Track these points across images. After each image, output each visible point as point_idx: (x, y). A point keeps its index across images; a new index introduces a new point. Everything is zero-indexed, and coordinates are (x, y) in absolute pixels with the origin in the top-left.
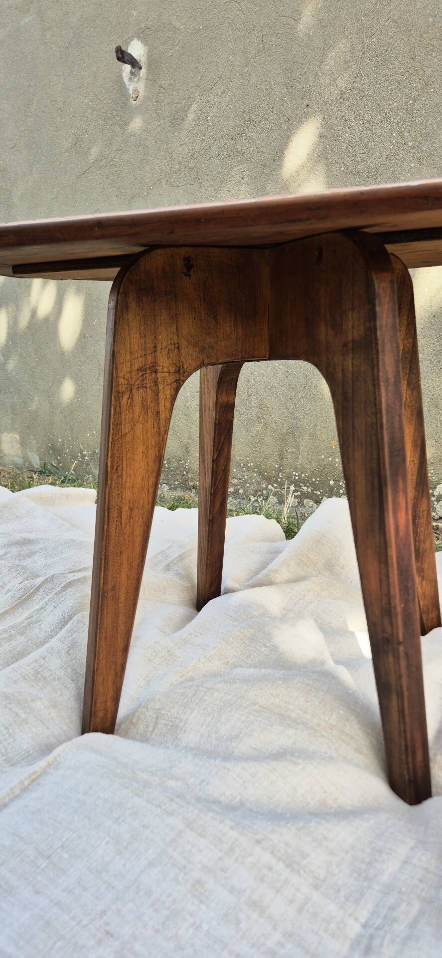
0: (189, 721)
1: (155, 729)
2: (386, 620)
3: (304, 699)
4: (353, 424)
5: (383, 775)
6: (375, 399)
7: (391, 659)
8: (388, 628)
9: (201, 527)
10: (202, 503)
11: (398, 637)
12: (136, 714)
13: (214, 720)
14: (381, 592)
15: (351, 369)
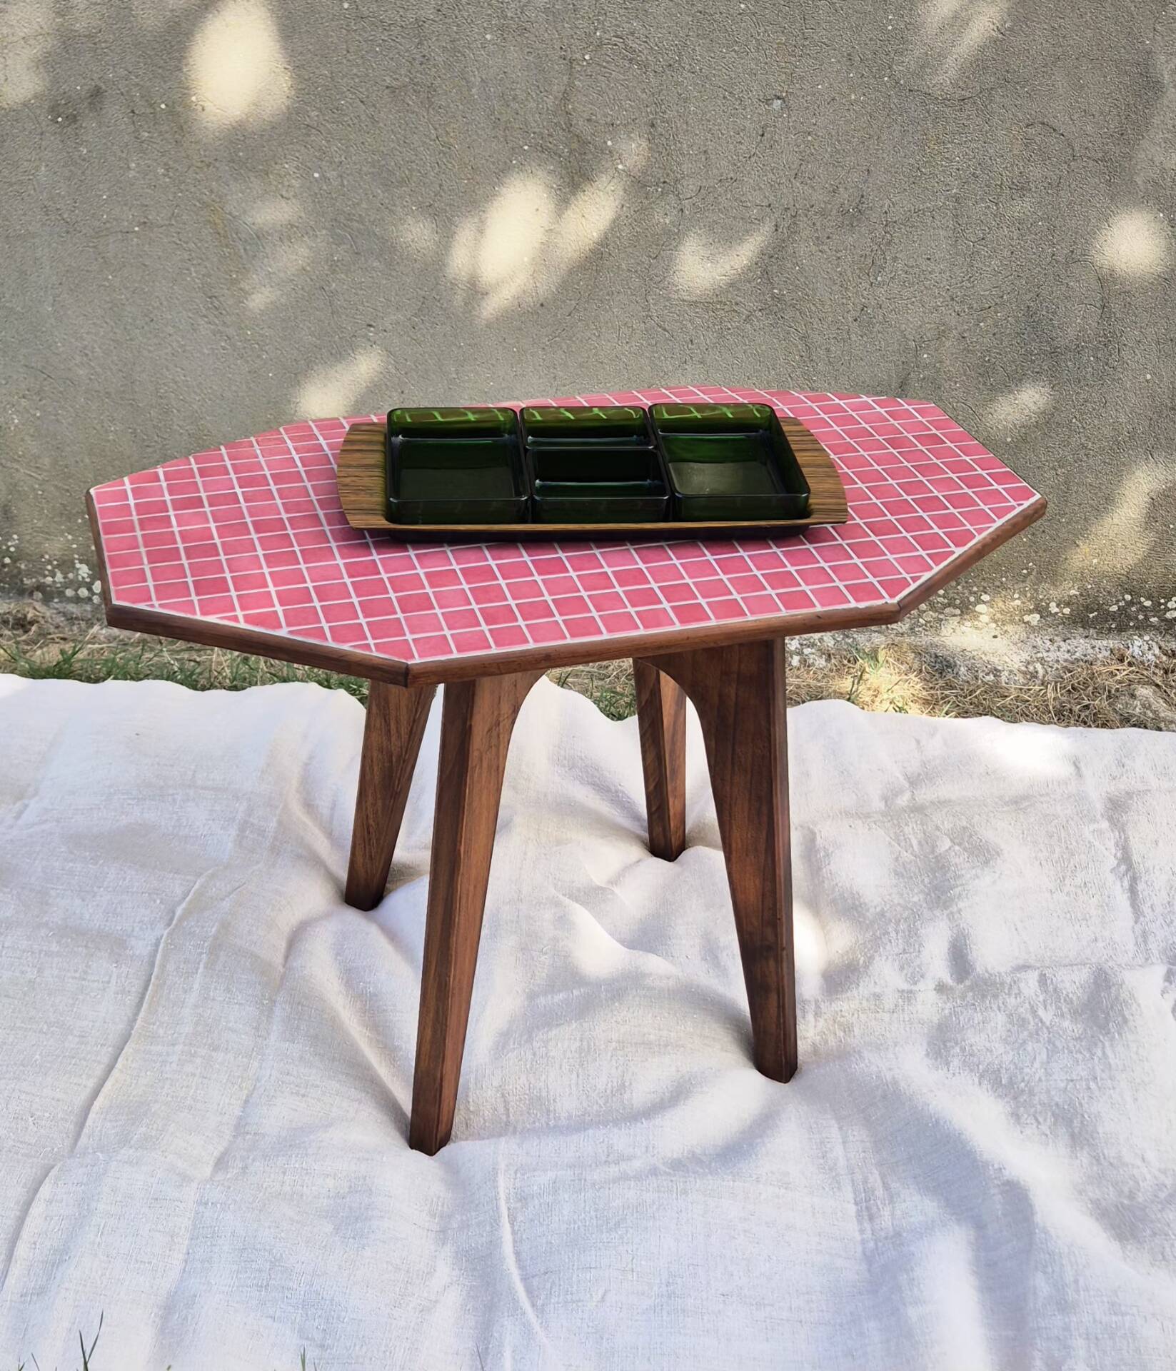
0: (550, 1087)
1: (508, 1110)
2: (769, 931)
3: (650, 1015)
4: (734, 750)
5: (751, 1064)
6: (770, 735)
7: (772, 963)
8: (771, 938)
9: (370, 799)
10: (376, 769)
11: (782, 944)
12: (471, 1100)
13: (581, 1077)
14: (763, 904)
15: (734, 699)
